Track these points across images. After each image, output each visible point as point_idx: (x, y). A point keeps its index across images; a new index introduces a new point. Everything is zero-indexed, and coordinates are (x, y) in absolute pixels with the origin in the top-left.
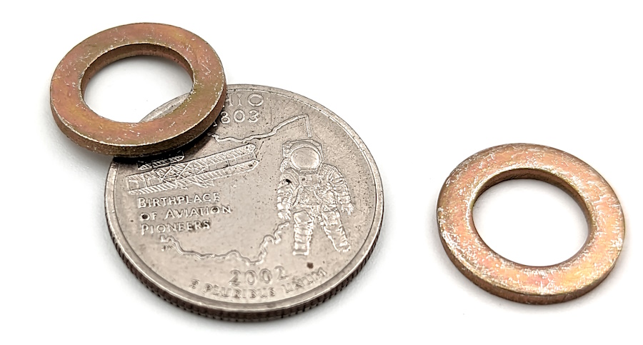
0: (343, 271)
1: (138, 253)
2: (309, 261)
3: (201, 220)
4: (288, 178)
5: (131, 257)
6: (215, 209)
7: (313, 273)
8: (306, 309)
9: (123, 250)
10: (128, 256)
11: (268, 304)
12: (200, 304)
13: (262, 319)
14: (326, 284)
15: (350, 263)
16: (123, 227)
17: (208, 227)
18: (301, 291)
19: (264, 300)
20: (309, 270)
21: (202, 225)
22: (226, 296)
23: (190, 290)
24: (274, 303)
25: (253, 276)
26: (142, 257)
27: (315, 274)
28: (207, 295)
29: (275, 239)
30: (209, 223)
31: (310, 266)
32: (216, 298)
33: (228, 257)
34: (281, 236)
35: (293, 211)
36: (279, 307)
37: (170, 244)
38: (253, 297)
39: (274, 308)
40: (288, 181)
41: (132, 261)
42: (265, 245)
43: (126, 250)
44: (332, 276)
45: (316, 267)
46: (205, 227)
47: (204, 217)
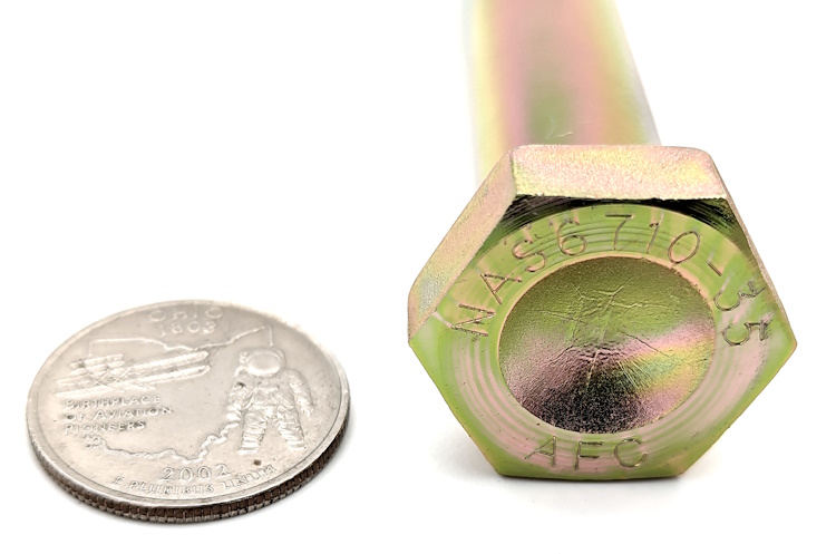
0: (295, 467)
1: (56, 451)
2: (258, 459)
3: (135, 420)
4: (241, 381)
5: (48, 454)
6: (154, 410)
7: (259, 470)
8: (249, 506)
9: (40, 448)
10: (44, 454)
11: (203, 500)
12: (120, 499)
14: (273, 480)
16: (43, 427)
17: (143, 427)
18: (245, 486)
19: (199, 496)
20: (255, 467)
21: (136, 425)
22: (154, 492)
23: (113, 486)
24: (210, 499)
25: (190, 474)
26: (61, 455)
27: (262, 473)
28: (130, 491)
29: (219, 437)
30: (144, 423)
31: (257, 463)
32: (143, 494)
33: (162, 454)
34: (226, 435)
35: (244, 412)
36: (216, 502)
37: (96, 442)
38: (186, 492)
39: (210, 503)
40: (242, 385)
41: (48, 459)
42: (207, 443)
43: (43, 447)
44: (283, 472)
45: (263, 464)
46: (139, 428)
47: (139, 417)
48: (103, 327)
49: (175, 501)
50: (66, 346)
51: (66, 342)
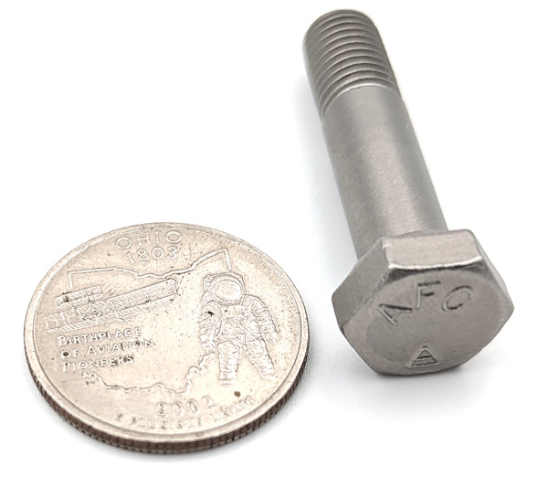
0: (271, 398)
1: (60, 389)
2: (238, 390)
3: (124, 354)
4: (210, 310)
5: (53, 394)
6: (138, 343)
7: (240, 401)
8: (236, 438)
9: (45, 388)
10: (50, 393)
11: (197, 434)
12: (127, 436)
13: (191, 450)
14: (254, 411)
15: (278, 390)
16: (44, 365)
17: (131, 361)
18: (230, 419)
19: (192, 430)
20: (236, 399)
21: (125, 360)
22: (153, 428)
23: (116, 424)
24: (202, 433)
25: (180, 407)
26: (64, 393)
27: (242, 403)
28: (133, 427)
29: (200, 370)
30: (132, 358)
31: (237, 394)
32: (143, 430)
33: (152, 389)
34: (206, 367)
36: (207, 436)
37: (93, 379)
38: (180, 427)
39: (203, 437)
40: (210, 313)
41: (54, 398)
42: (190, 376)
43: (48, 387)
44: (261, 403)
45: (243, 395)
46: (127, 362)
47: (127, 352)
48: (77, 257)
49: (172, 436)
50: (48, 280)
51: (47, 275)
